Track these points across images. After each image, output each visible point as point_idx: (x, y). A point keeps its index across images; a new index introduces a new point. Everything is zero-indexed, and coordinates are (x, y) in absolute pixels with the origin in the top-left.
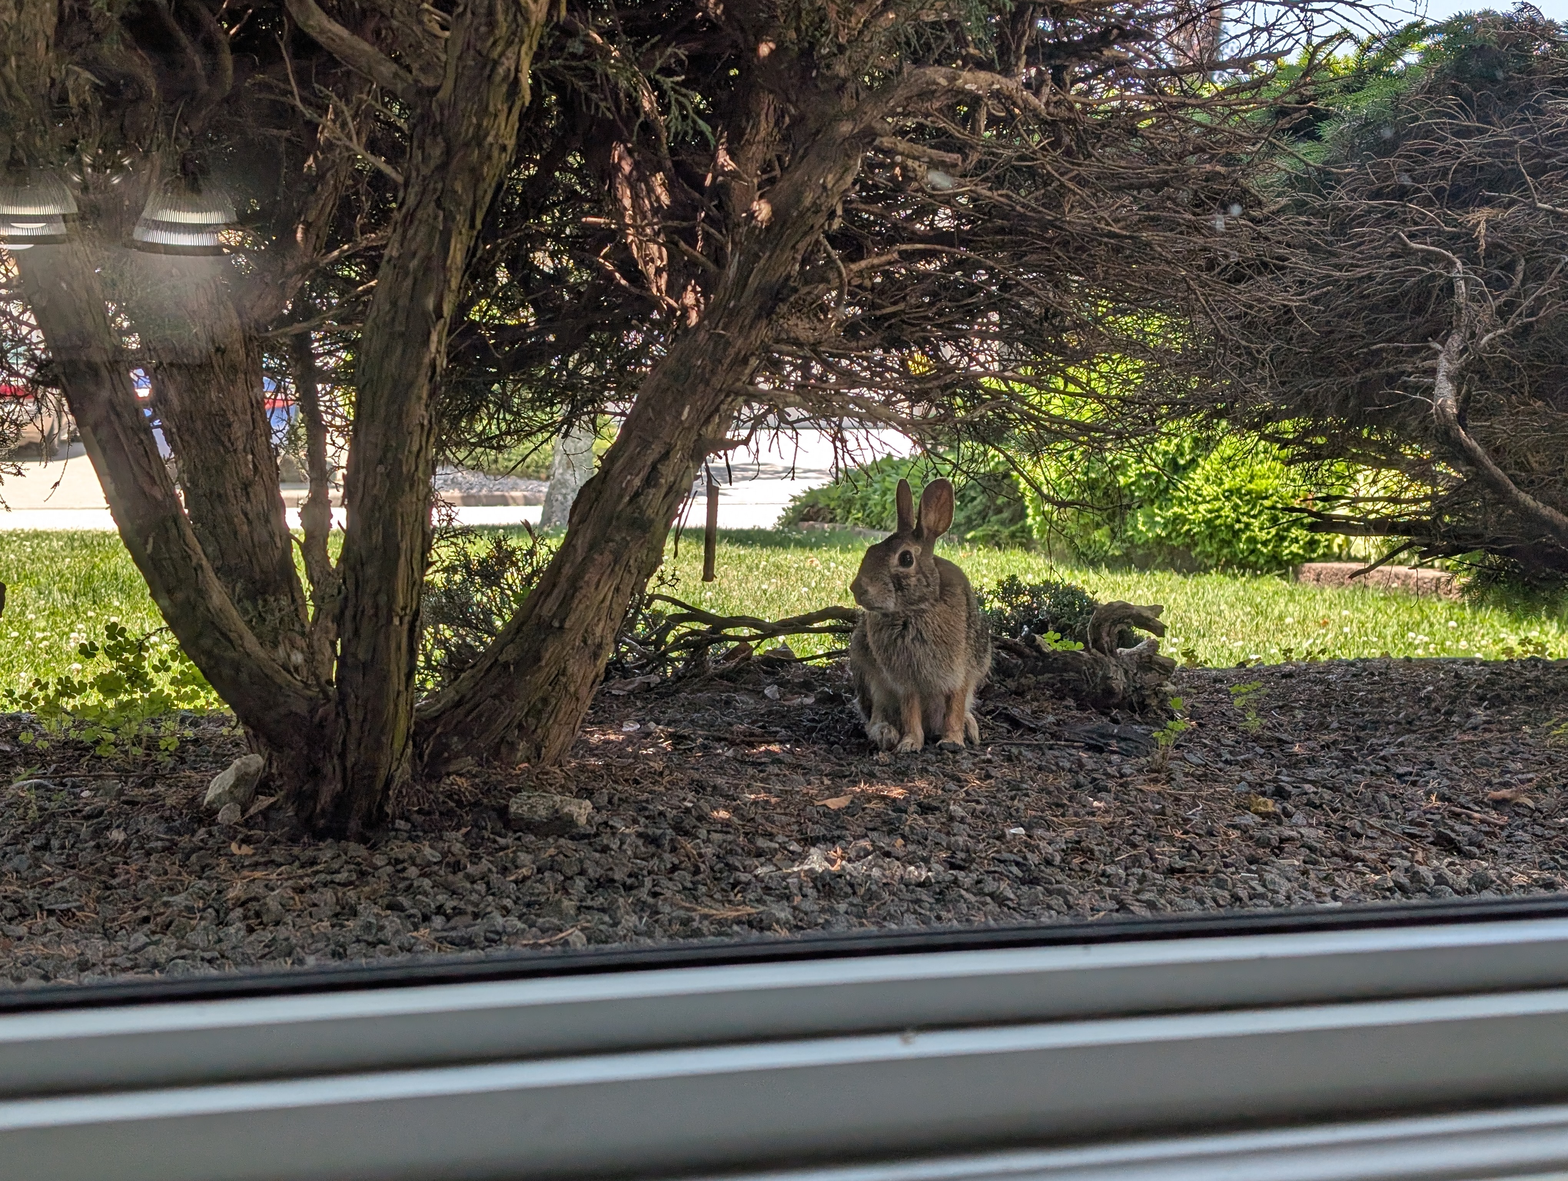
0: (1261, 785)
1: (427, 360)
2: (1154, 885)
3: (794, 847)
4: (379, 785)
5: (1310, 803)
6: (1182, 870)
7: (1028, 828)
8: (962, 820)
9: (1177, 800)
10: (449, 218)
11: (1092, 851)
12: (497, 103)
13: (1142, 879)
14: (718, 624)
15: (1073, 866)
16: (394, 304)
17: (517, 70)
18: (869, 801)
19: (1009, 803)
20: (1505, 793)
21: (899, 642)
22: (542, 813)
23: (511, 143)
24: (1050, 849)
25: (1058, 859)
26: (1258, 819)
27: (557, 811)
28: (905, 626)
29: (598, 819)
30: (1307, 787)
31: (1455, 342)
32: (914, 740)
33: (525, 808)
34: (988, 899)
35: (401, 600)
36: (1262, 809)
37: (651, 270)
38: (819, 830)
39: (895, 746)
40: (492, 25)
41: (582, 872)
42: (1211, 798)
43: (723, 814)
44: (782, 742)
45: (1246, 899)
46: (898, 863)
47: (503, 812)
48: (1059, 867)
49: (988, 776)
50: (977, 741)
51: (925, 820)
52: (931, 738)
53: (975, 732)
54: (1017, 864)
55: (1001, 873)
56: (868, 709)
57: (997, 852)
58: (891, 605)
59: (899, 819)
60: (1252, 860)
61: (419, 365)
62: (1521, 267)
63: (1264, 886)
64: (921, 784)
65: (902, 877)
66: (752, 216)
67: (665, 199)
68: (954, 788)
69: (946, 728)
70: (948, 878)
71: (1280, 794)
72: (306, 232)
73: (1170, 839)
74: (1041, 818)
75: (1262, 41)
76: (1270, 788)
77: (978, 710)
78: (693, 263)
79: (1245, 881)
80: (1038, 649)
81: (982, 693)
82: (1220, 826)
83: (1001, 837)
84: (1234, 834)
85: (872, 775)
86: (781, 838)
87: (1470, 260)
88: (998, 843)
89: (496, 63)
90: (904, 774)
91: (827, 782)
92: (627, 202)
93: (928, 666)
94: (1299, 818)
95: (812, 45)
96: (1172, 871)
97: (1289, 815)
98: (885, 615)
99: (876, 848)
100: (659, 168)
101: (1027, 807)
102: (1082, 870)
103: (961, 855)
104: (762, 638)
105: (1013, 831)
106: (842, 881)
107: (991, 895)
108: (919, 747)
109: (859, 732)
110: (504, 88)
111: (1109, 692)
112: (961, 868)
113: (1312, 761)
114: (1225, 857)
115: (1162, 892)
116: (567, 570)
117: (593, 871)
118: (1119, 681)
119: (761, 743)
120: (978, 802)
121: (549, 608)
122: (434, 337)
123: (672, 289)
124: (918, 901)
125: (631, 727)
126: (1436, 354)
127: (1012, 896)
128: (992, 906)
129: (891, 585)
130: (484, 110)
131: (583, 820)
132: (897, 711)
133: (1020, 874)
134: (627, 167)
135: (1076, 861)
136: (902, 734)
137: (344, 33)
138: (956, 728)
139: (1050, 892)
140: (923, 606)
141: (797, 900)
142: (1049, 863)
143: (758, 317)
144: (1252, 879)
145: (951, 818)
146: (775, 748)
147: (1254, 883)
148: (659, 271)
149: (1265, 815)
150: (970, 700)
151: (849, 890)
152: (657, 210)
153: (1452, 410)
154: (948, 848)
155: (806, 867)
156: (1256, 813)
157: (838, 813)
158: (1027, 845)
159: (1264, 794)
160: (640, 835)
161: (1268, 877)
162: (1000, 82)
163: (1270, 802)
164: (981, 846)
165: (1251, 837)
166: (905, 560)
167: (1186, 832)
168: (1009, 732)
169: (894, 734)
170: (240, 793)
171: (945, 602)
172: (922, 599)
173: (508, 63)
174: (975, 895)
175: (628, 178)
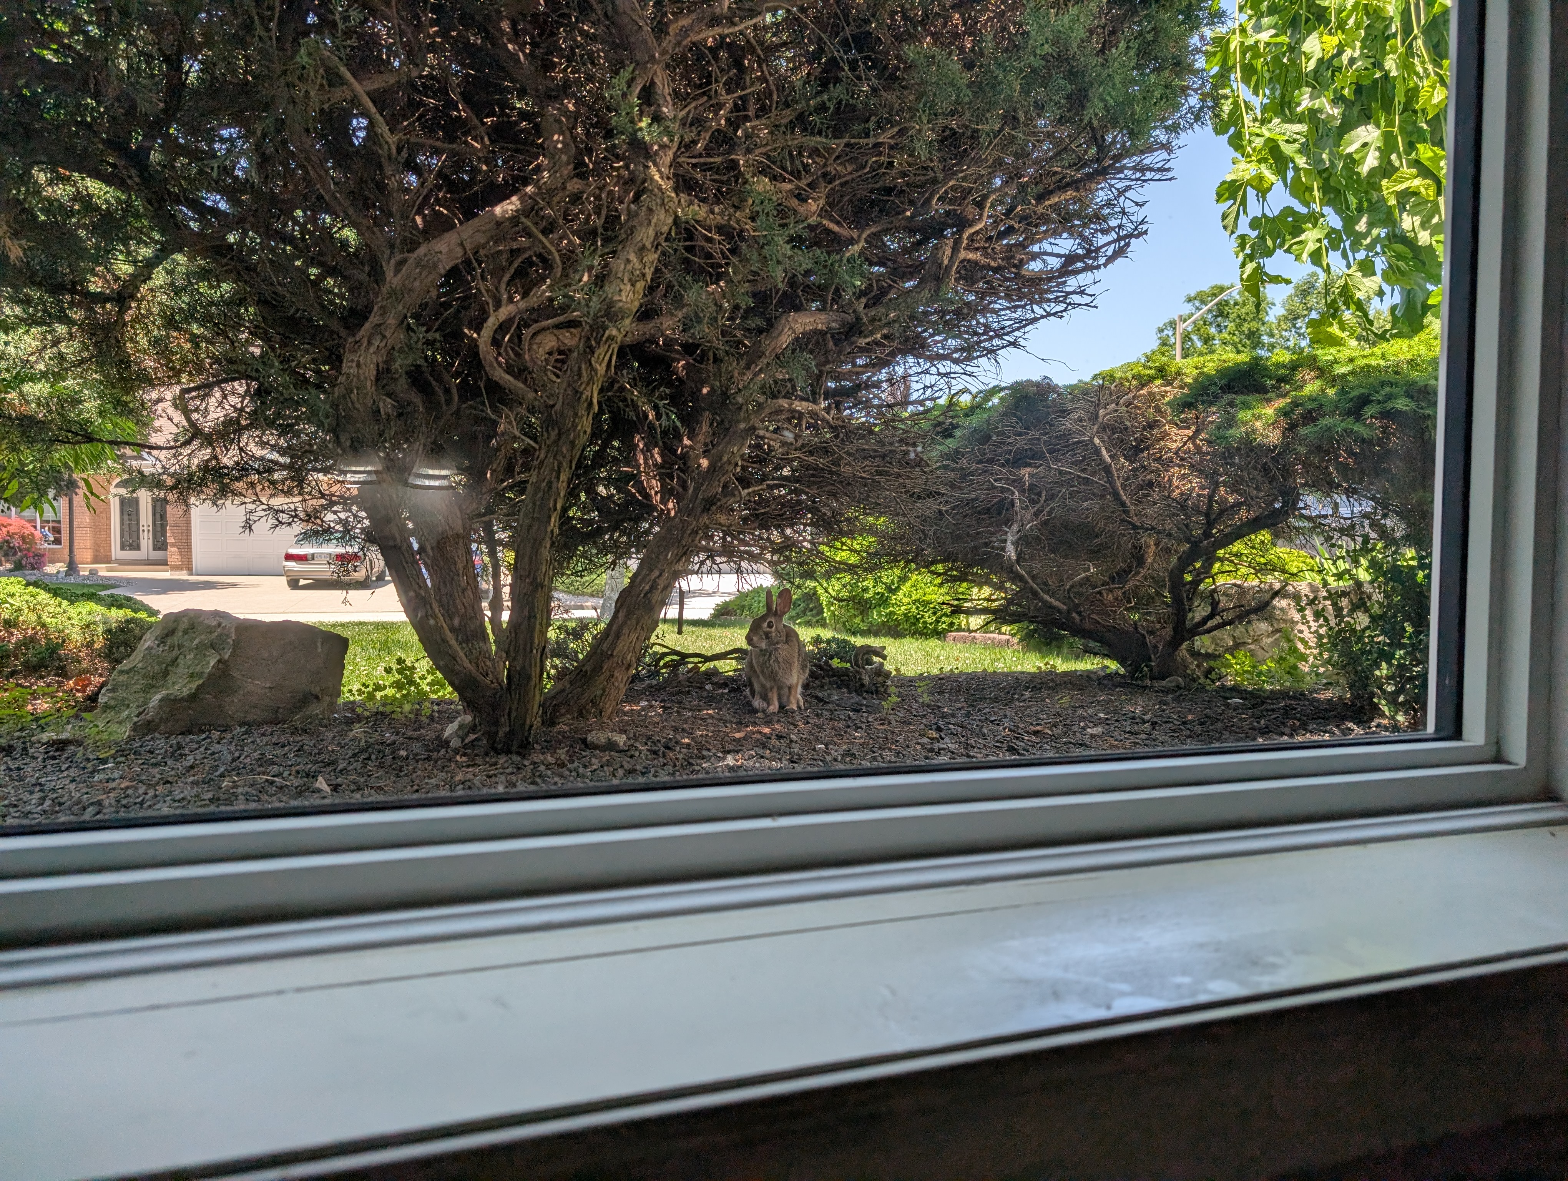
0: (930, 726)
1: (549, 530)
3: (720, 755)
4: (527, 728)
5: (952, 733)
7: (826, 745)
8: (796, 742)
9: (893, 732)
10: (560, 464)
11: (855, 755)
12: (582, 411)
14: (684, 656)
15: (846, 761)
16: (534, 504)
17: (592, 396)
18: (754, 734)
19: (817, 734)
20: (1038, 728)
21: (767, 662)
22: (603, 740)
23: (589, 430)
24: (836, 754)
25: (839, 758)
26: (929, 740)
27: (609, 740)
28: (770, 655)
29: (629, 743)
30: (951, 726)
31: (1015, 527)
32: (774, 707)
35: (536, 641)
36: (930, 735)
37: (653, 493)
38: (731, 747)
39: (765, 710)
40: (580, 375)
41: (622, 766)
42: (908, 731)
43: (687, 740)
44: (713, 709)
46: (767, 761)
47: (584, 741)
48: (840, 762)
49: (808, 723)
50: (803, 708)
51: (779, 742)
52: (782, 707)
53: (802, 704)
54: (821, 761)
55: (814, 765)
56: (753, 693)
57: (812, 755)
58: (763, 645)
59: (768, 742)
60: (926, 758)
61: (546, 532)
62: (1044, 494)
64: (777, 726)
65: (769, 767)
66: (699, 466)
67: (659, 460)
68: (792, 728)
69: (788, 702)
70: (790, 767)
71: (939, 729)
72: (492, 475)
73: (890, 749)
74: (832, 740)
75: (929, 392)
76: (934, 727)
77: (803, 694)
78: (672, 488)
80: (830, 666)
81: (806, 686)
82: (912, 743)
83: (814, 749)
84: (918, 747)
85: (755, 723)
86: (714, 751)
87: (1022, 491)
88: (813, 752)
89: (582, 393)
90: (770, 722)
91: (734, 726)
92: (642, 461)
93: (780, 673)
95: (727, 389)
97: (942, 739)
98: (761, 651)
99: (757, 754)
100: (656, 445)
101: (826, 736)
102: (850, 763)
103: (796, 757)
104: (704, 662)
105: (819, 746)
106: (742, 769)
108: (776, 710)
109: (749, 704)
110: (586, 404)
111: (863, 685)
112: (796, 763)
113: (953, 715)
114: (914, 756)
116: (614, 628)
117: (627, 766)
118: (866, 680)
119: (704, 710)
120: (803, 734)
121: (605, 646)
122: (553, 520)
123: (664, 501)
125: (643, 703)
126: (1006, 533)
129: (764, 637)
130: (576, 415)
131: (622, 744)
132: (766, 695)
133: (823, 765)
134: (641, 446)
135: (848, 759)
136: (769, 705)
137: (511, 379)
138: (793, 702)
140: (778, 646)
142: (836, 760)
143: (703, 512)
145: (791, 741)
146: (710, 712)
148: (656, 493)
149: (932, 739)
150: (799, 689)
152: (655, 465)
153: (1014, 557)
154: (790, 754)
155: (725, 763)
156: (928, 737)
157: (739, 739)
158: (826, 753)
159: (931, 729)
160: (648, 750)
162: (811, 407)
163: (934, 733)
164: (805, 753)
165: (926, 748)
166: (770, 625)
167: (897, 746)
168: (817, 703)
169: (765, 705)
170: (460, 733)
171: (788, 646)
172: (777, 643)
173: (587, 393)
175: (642, 450)
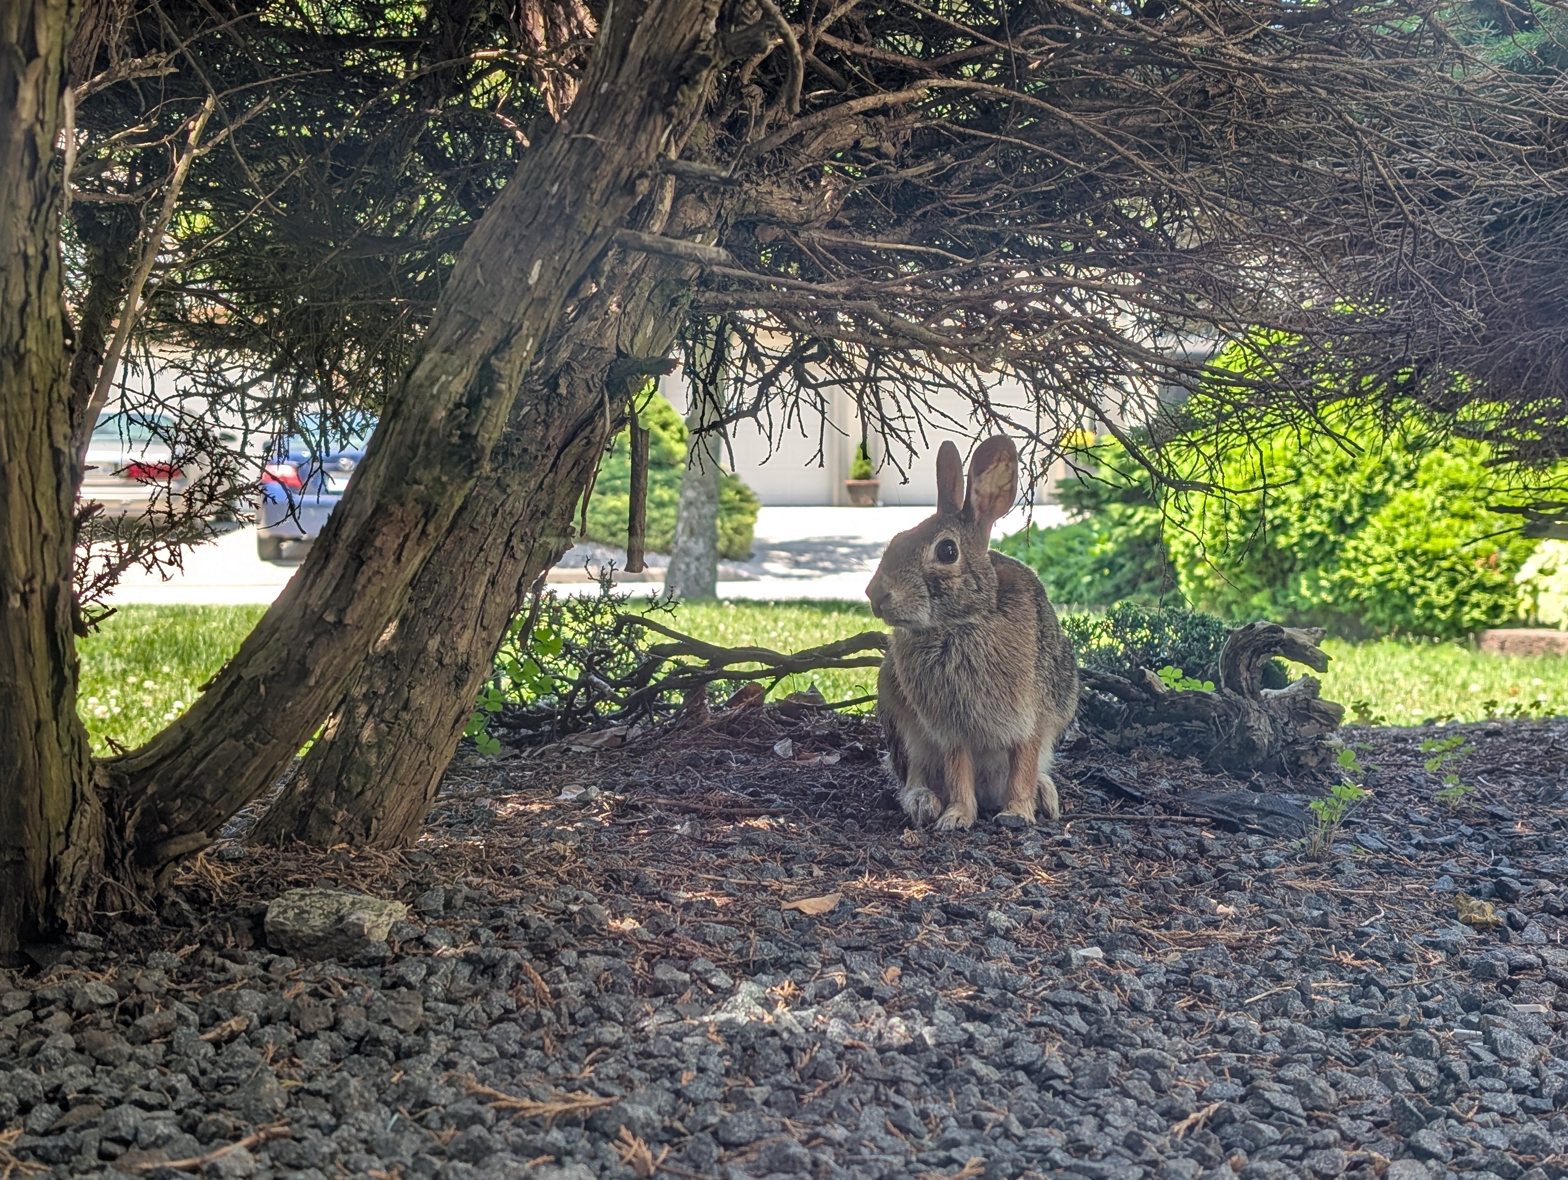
0: (1472, 881)
2: (1307, 1050)
5: (1549, 909)
6: (1355, 1023)
7: (1109, 947)
8: (1007, 935)
11: (1207, 987)
13: (1288, 1039)
14: (718, 658)
15: (1176, 1013)
18: (865, 903)
19: (1085, 905)
21: (937, 671)
22: (317, 921)
24: (1139, 984)
25: (1150, 1000)
26: (1472, 933)
27: (341, 919)
28: (946, 647)
29: (409, 932)
30: (1541, 883)
32: (962, 813)
33: (291, 914)
34: (1021, 1076)
35: (20, 566)
36: (1477, 917)
39: (933, 821)
42: (1399, 899)
43: (628, 924)
44: (774, 815)
45: (1464, 1077)
46: (879, 1009)
47: (257, 918)
48: (1151, 1014)
50: (1057, 815)
51: (950, 935)
52: (987, 809)
54: (1083, 1009)
55: (1051, 1027)
56: (902, 769)
57: (1052, 988)
58: (924, 617)
59: (905, 932)
60: (1470, 1005)
63: (1494, 1051)
64: (960, 877)
65: (880, 1036)
67: (590, 25)
68: (1006, 882)
69: (1010, 795)
70: (958, 1035)
71: (1503, 894)
73: (1337, 968)
74: (1133, 931)
76: (1487, 884)
79: (1462, 1044)
81: (1069, 749)
82: (1413, 944)
83: (1063, 964)
84: (1436, 957)
85: (887, 863)
86: (700, 965)
88: (1056, 972)
90: (936, 861)
91: (817, 872)
93: (979, 707)
94: (1534, 931)
96: (1338, 1024)
98: (917, 633)
99: (852, 982)
101: (1115, 912)
102: (1190, 1020)
103: (991, 993)
104: (779, 675)
105: (1083, 952)
106: (775, 1041)
107: (1027, 1069)
108: (968, 822)
111: (1250, 747)
112: (985, 1018)
113: (1544, 846)
114: (1422, 997)
115: (1321, 1062)
118: (1263, 733)
119: (745, 816)
120: (1037, 905)
124: (895, 1082)
125: (569, 795)
127: (1063, 1071)
128: (1027, 1089)
129: (924, 588)
132: (941, 773)
133: (1084, 1028)
135: (1181, 1004)
136: (946, 804)
138: (1024, 796)
139: (1128, 1062)
140: (972, 620)
141: (686, 1077)
144: (1472, 1039)
146: (762, 823)
147: (1478, 1047)
149: (1482, 927)
151: (781, 1058)
154: (973, 981)
155: (722, 1016)
156: (1469, 923)
157: (813, 921)
158: (1104, 977)
159: (1477, 893)
160: (468, 959)
161: (1499, 1035)
163: (1488, 907)
164: (1026, 978)
165: (1464, 965)
166: (946, 554)
167: (1359, 956)
168: (1104, 801)
169: (933, 805)
171: (1005, 615)
172: (969, 610)
174: (998, 1067)
